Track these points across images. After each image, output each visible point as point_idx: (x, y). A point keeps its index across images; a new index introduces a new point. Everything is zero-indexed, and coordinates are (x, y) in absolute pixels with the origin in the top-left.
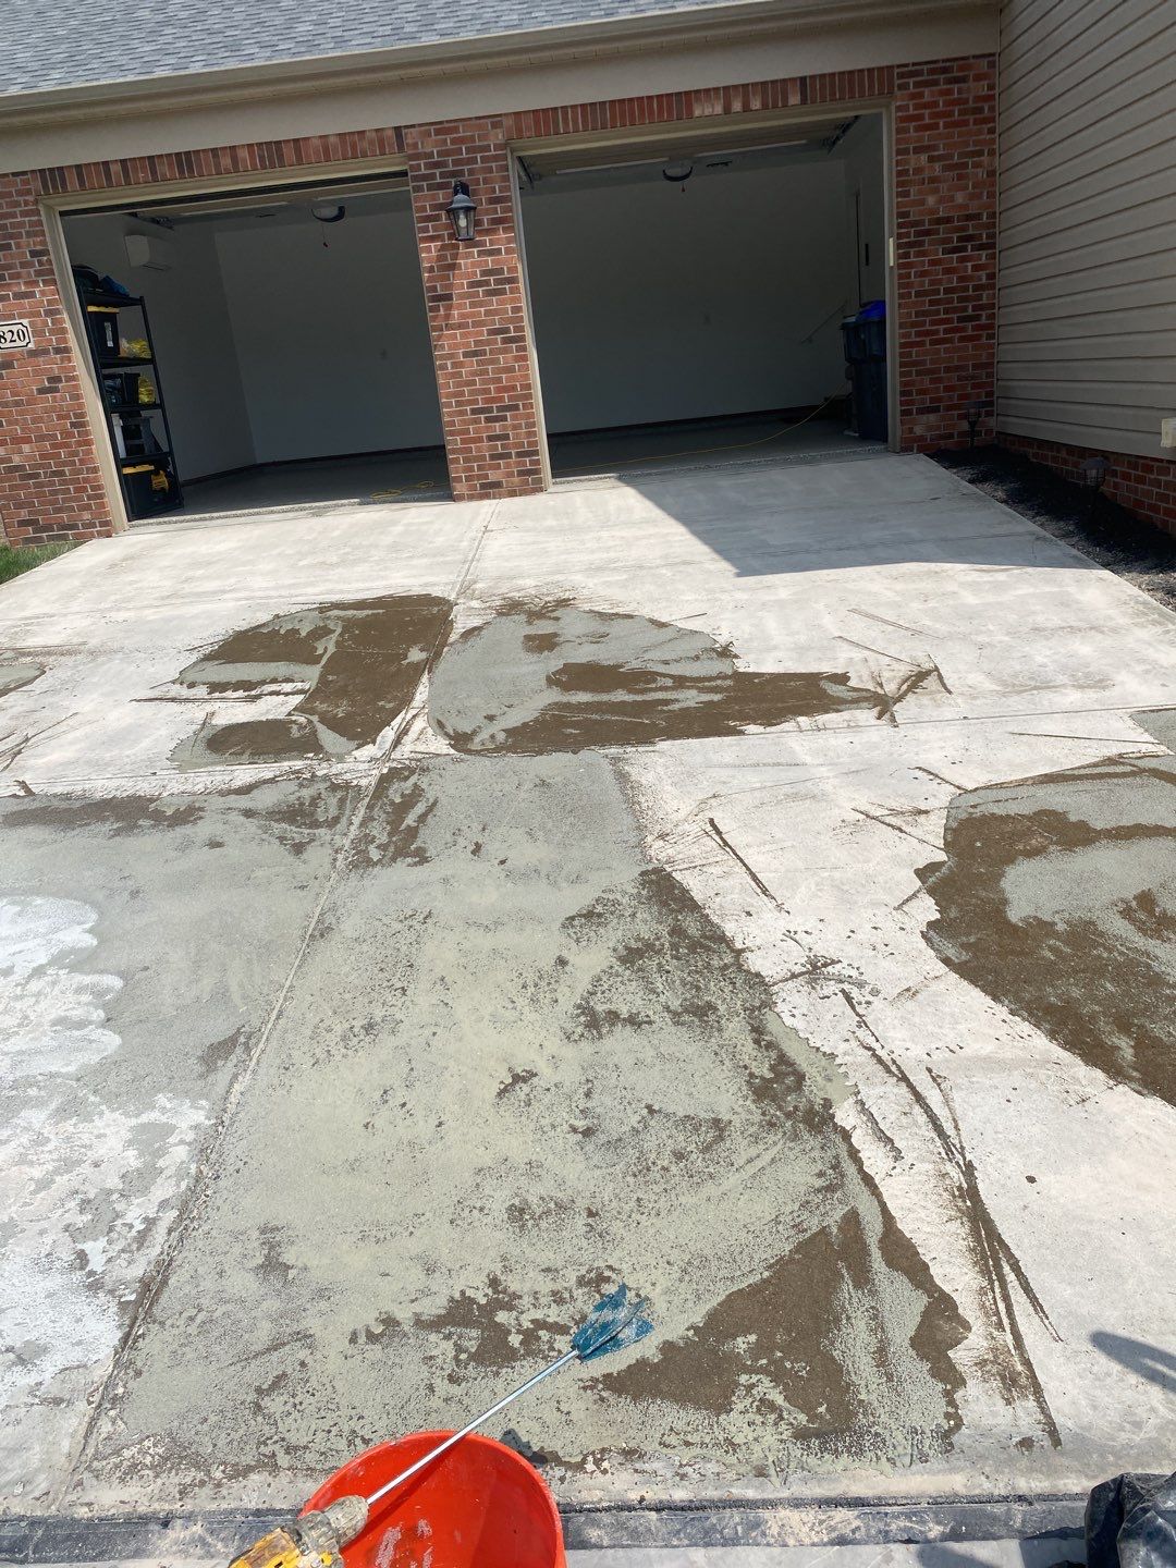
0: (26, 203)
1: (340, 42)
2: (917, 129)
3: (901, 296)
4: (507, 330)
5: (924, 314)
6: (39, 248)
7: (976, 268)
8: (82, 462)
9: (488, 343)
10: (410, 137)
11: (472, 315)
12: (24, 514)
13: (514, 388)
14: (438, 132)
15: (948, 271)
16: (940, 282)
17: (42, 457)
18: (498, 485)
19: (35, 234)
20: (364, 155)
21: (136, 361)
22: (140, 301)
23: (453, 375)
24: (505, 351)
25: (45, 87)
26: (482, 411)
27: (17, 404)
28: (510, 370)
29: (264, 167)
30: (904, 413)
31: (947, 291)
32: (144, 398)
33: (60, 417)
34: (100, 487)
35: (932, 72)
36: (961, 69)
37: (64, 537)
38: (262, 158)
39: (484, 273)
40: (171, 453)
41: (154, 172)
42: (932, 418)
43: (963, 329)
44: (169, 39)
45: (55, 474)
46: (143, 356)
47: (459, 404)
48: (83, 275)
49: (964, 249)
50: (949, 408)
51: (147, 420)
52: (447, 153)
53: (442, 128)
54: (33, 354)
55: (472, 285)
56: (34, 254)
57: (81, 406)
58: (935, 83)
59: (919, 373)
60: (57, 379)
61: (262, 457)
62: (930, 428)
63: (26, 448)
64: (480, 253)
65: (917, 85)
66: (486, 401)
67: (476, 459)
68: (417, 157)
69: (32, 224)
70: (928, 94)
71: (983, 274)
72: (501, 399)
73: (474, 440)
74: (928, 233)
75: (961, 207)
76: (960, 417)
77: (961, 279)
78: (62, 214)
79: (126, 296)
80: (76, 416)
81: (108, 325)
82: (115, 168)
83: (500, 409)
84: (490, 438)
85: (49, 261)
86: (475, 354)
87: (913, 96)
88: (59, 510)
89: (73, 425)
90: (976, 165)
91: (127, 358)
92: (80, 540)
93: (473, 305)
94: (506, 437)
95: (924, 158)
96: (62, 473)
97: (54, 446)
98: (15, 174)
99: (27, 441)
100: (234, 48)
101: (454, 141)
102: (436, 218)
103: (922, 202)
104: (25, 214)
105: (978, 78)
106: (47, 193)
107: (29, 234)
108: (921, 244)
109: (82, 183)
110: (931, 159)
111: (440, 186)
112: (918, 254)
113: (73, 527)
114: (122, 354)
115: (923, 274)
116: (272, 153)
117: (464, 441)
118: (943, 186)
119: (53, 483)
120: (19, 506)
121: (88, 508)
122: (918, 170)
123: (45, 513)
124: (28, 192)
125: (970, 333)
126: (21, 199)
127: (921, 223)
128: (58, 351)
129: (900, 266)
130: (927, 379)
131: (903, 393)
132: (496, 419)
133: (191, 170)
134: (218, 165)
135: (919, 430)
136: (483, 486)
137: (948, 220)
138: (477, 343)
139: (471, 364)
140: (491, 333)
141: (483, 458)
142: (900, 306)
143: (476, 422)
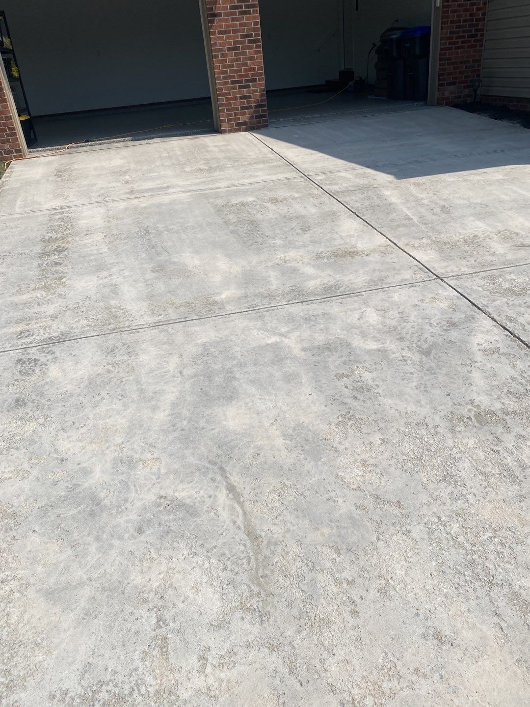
3: (443, 23)
4: (251, 36)
5: (453, 33)
7: (478, 9)
9: (241, 42)
11: (232, 26)
13: (254, 69)
15: (465, 10)
16: (461, 16)
21: (9, 51)
22: (2, 14)
23: (222, 61)
24: (250, 48)
26: (237, 82)
28: (252, 58)
30: (440, 85)
31: (465, 21)
32: (15, 74)
34: (13, 129)
42: (452, 88)
43: (469, 42)
46: (10, 48)
47: (225, 78)
50: (460, 83)
55: (232, 8)
59: (448, 64)
62: (452, 93)
66: (240, 76)
67: (233, 109)
71: (480, 13)
72: (247, 75)
73: (233, 99)
76: (465, 87)
77: (471, 15)
83: (247, 81)
84: (241, 98)
86: (234, 49)
91: (6, 49)
92: (9, 161)
93: (233, 20)
94: (249, 97)
115: (454, 11)
117: (227, 99)
125: (472, 43)
129: (443, 7)
130: (452, 67)
131: (440, 75)
132: (244, 87)
135: (446, 94)
136: (237, 125)
138: (235, 43)
139: (232, 55)
140: (243, 36)
141: (237, 109)
142: (442, 28)
143: (234, 88)
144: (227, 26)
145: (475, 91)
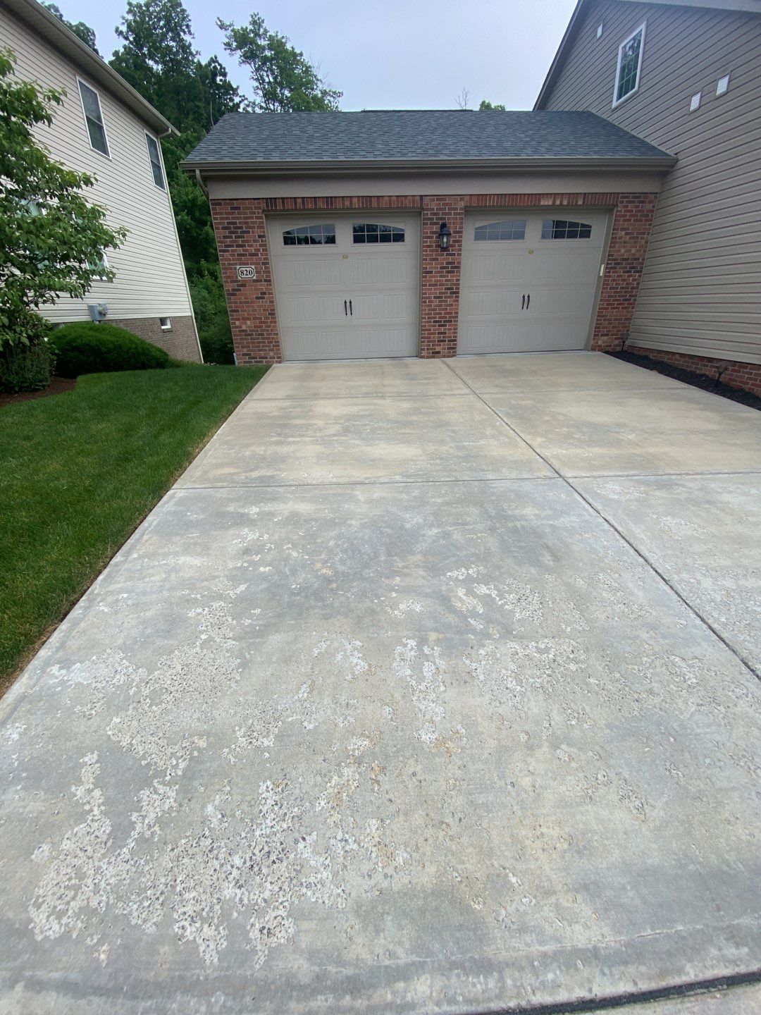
0: (258, 213)
2: (624, 221)
3: (603, 288)
4: (452, 289)
5: (611, 296)
7: (634, 280)
8: (272, 330)
9: (444, 293)
10: (426, 200)
11: (440, 281)
12: (245, 351)
13: (451, 313)
14: (437, 200)
15: (623, 280)
16: (619, 284)
17: (255, 327)
18: (439, 352)
19: (263, 228)
20: (406, 206)
23: (428, 306)
26: (438, 321)
27: (247, 302)
28: (452, 305)
30: (595, 335)
31: (621, 288)
33: (264, 310)
34: (278, 342)
35: (633, 197)
36: (644, 197)
37: (260, 362)
39: (447, 263)
41: (316, 204)
42: (606, 338)
43: (624, 304)
45: (259, 335)
47: (429, 318)
49: (630, 272)
50: (612, 335)
52: (440, 209)
53: (440, 198)
54: (254, 281)
55: (441, 268)
56: (259, 236)
57: (273, 306)
58: (634, 202)
59: (604, 320)
60: (265, 293)
62: (604, 342)
63: (248, 322)
64: (447, 255)
65: (627, 202)
66: (440, 318)
67: (432, 341)
68: (428, 209)
69: (259, 223)
70: (630, 206)
71: (635, 283)
72: (446, 317)
73: (432, 334)
74: (619, 264)
75: (634, 255)
76: (616, 339)
77: (627, 284)
80: (271, 310)
82: (299, 201)
83: (444, 322)
84: (439, 333)
85: (266, 241)
86: (438, 297)
87: (624, 207)
88: (261, 350)
89: (269, 314)
90: (643, 238)
92: (269, 364)
94: (445, 333)
95: (624, 232)
96: (263, 335)
97: (260, 323)
98: (254, 199)
99: (249, 319)
100: (351, 151)
101: (444, 204)
102: (432, 237)
103: (619, 251)
104: (257, 218)
105: (650, 202)
106: (268, 209)
107: (258, 228)
108: (615, 268)
109: (283, 207)
110: (626, 234)
111: (435, 224)
112: (614, 272)
113: (266, 358)
115: (614, 280)
117: (429, 333)
118: (628, 245)
119: (258, 339)
120: (243, 347)
121: (272, 350)
122: (621, 238)
124: (260, 208)
125: (626, 306)
126: (256, 211)
127: (617, 259)
128: (265, 281)
129: (605, 276)
130: (607, 322)
131: (596, 328)
132: (443, 325)
135: (600, 343)
136: (433, 353)
137: (628, 259)
138: (440, 293)
139: (436, 302)
140: (446, 289)
141: (434, 341)
142: (602, 293)
143: (434, 326)
144: (437, 281)
145: (624, 342)
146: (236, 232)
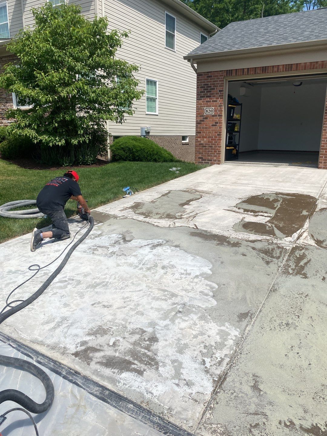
1: (317, 37)
6: (221, 90)
8: (217, 144)
12: (200, 156)
17: (208, 142)
19: (222, 86)
20: (316, 68)
21: (237, 120)
22: (241, 104)
25: (234, 49)
27: (206, 128)
29: (286, 71)
32: (236, 130)
33: (215, 132)
34: (220, 151)
37: (208, 163)
38: (286, 68)
40: (238, 145)
41: (255, 71)
44: (268, 37)
45: (210, 147)
46: (238, 119)
48: (229, 96)
51: (235, 135)
54: (213, 116)
56: (220, 91)
57: (221, 130)
60: (217, 123)
61: (259, 148)
63: (205, 139)
69: (221, 84)
78: (229, 81)
79: (238, 103)
80: (219, 133)
81: (232, 110)
82: (246, 70)
85: (223, 93)
88: (209, 156)
89: (218, 135)
91: (235, 119)
92: (212, 164)
96: (212, 147)
97: (212, 140)
98: (220, 71)
99: (206, 137)
100: (286, 39)
104: (220, 81)
106: (227, 76)
107: (220, 86)
109: (236, 74)
113: (211, 161)
114: (234, 118)
116: (289, 67)
117: (326, 152)
119: (209, 149)
120: (199, 154)
121: (216, 156)
123: (205, 156)
124: (222, 76)
126: (220, 77)
128: (219, 116)
133: (265, 71)
134: (273, 70)
146: (207, 89)
